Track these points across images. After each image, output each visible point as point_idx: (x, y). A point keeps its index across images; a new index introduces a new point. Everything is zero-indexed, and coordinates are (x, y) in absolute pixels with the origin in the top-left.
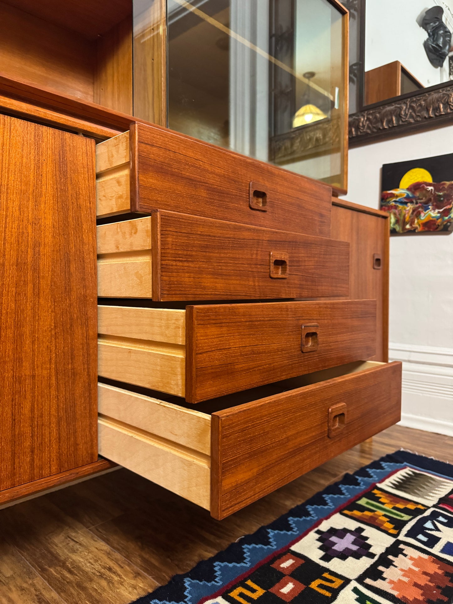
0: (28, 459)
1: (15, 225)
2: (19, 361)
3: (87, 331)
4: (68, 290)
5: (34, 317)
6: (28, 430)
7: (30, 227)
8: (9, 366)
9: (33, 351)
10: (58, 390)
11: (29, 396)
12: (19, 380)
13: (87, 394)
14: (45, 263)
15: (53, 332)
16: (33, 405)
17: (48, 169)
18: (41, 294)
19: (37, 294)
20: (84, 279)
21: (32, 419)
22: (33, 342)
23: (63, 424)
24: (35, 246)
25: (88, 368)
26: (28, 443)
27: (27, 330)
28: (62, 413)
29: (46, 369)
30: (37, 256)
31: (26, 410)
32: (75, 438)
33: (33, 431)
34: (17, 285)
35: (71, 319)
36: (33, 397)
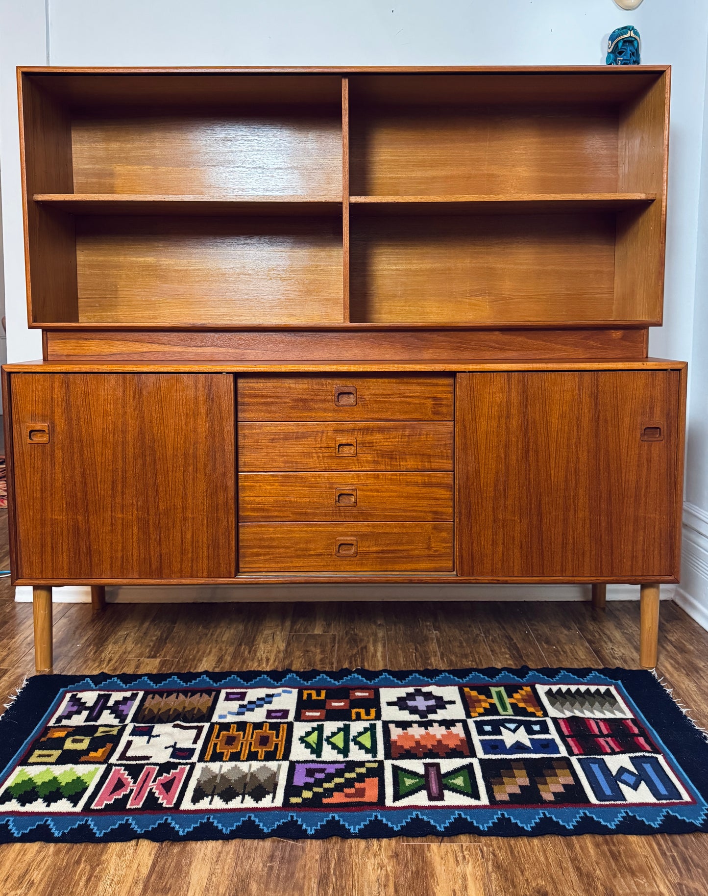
0: (190, 565)
1: (183, 434)
2: (184, 508)
3: (227, 494)
4: (214, 470)
5: (194, 484)
6: (190, 548)
7: (191, 433)
8: (179, 511)
9: (193, 503)
10: (208, 528)
11: (190, 529)
12: (184, 519)
13: (227, 534)
14: (200, 452)
15: (205, 494)
16: (192, 535)
17: (202, 398)
18: (198, 471)
19: (196, 470)
20: (225, 462)
21: (192, 542)
22: (193, 499)
23: (211, 549)
24: (194, 444)
25: (228, 518)
26: (190, 555)
27: (190, 491)
28: (210, 542)
29: (201, 514)
30: (195, 449)
31: (189, 536)
32: (219, 560)
33: (192, 549)
34: (184, 466)
35: (216, 486)
36: (193, 530)
